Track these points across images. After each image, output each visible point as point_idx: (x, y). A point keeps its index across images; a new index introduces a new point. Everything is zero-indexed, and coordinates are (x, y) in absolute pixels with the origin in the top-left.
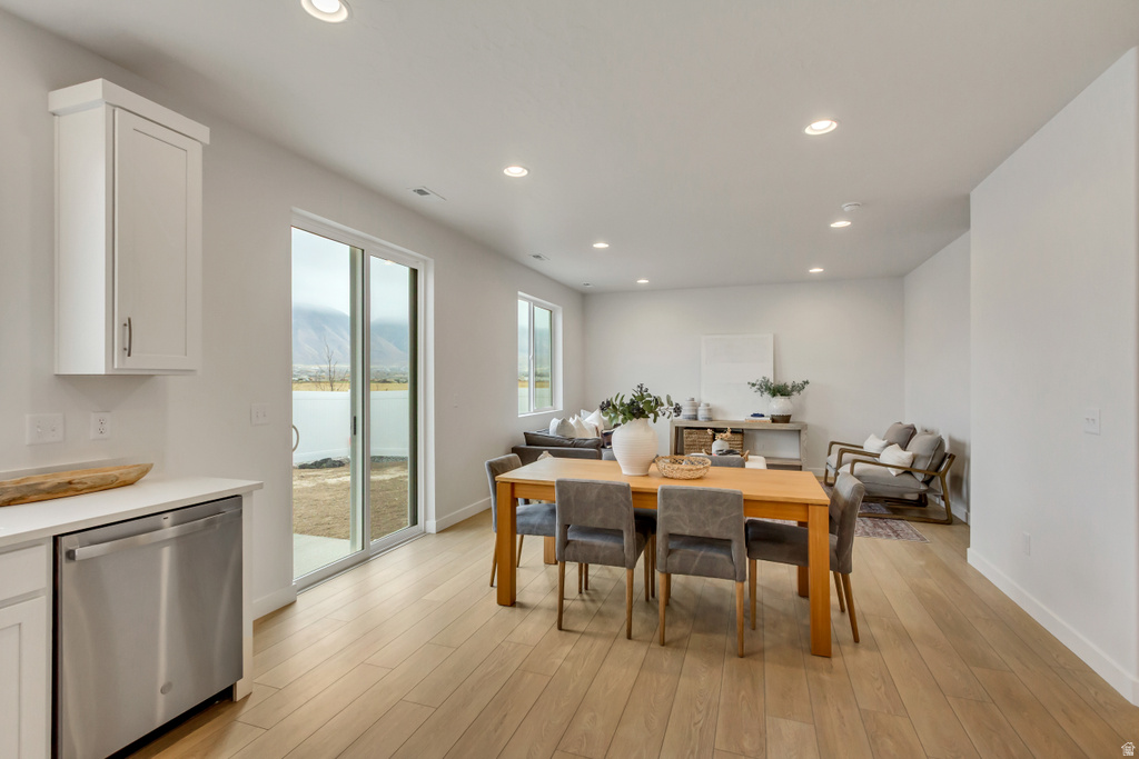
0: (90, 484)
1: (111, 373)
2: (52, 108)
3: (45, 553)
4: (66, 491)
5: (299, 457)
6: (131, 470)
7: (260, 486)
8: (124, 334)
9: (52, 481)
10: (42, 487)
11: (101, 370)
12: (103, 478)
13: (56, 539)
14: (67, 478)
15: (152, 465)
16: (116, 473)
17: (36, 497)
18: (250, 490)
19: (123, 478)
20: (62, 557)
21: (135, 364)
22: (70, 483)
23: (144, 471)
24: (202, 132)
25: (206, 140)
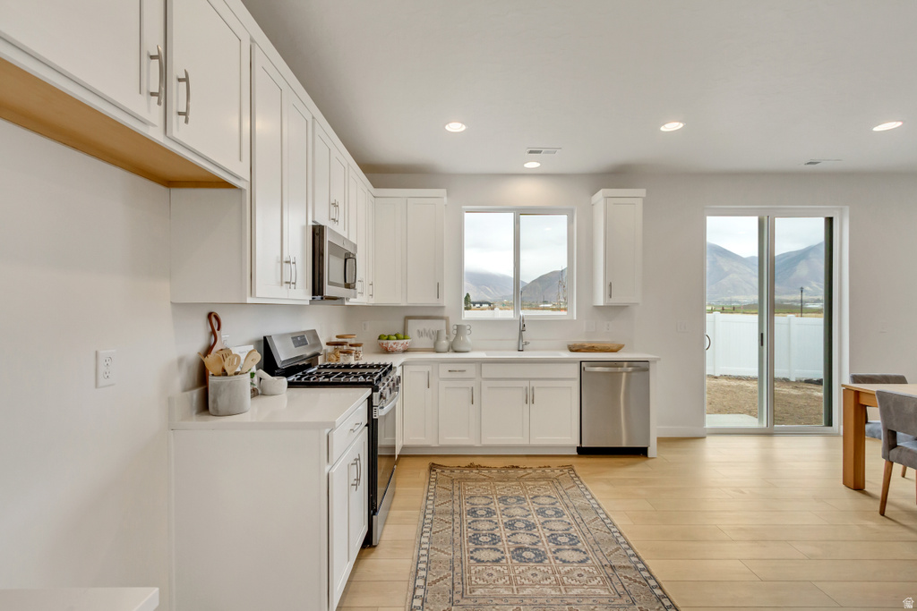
0: (600, 350)
2: (592, 203)
6: (615, 345)
8: (609, 289)
9: (588, 345)
10: (585, 347)
11: (603, 305)
13: (581, 362)
14: (593, 345)
15: (624, 345)
17: (583, 350)
18: (655, 360)
20: (582, 369)
21: (612, 301)
22: (593, 347)
23: (621, 347)
24: (642, 192)
25: (644, 195)
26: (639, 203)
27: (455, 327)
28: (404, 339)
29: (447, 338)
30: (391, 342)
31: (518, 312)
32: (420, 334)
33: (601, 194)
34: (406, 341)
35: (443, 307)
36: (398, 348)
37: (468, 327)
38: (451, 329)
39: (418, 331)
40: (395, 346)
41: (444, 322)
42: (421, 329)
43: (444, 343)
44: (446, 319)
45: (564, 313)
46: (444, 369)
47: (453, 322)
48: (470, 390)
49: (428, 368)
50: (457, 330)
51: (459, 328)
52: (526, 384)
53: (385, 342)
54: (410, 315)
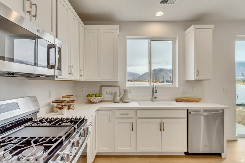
0: (191, 101)
1: (195, 80)
2: (185, 34)
3: (186, 111)
4: (187, 101)
5: (238, 102)
6: (198, 99)
7: (228, 108)
8: (197, 72)
9: (186, 99)
10: (184, 100)
11: (193, 80)
12: (193, 100)
13: (187, 109)
14: (188, 99)
15: (202, 99)
16: (196, 99)
17: (183, 101)
18: (226, 108)
19: (197, 100)
20: (188, 113)
21: (199, 78)
22: (188, 100)
23: (200, 100)
24: (212, 26)
25: (213, 28)
26: (211, 31)
27: (123, 91)
28: (99, 97)
29: (119, 96)
30: (92, 99)
31: (151, 84)
32: (107, 93)
33: (192, 27)
34: (100, 98)
35: (118, 81)
36: (96, 101)
37: (129, 91)
38: (121, 91)
39: (106, 92)
40: (94, 100)
41: (118, 88)
42: (108, 91)
43: (118, 98)
44: (119, 87)
45: (171, 84)
46: (118, 113)
47: (122, 88)
48: (131, 123)
49: (110, 112)
50: (124, 92)
51: (125, 91)
52: (159, 120)
53: (89, 98)
54: (103, 85)
